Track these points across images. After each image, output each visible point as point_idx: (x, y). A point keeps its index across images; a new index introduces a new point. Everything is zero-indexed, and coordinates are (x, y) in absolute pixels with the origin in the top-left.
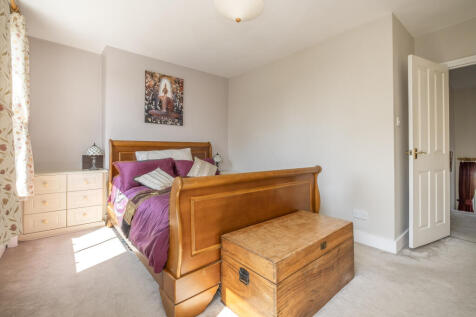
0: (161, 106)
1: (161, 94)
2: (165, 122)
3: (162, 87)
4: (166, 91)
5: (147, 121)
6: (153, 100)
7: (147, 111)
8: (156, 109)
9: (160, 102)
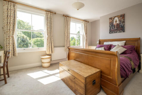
0: (114, 27)
1: (114, 23)
2: (116, 32)
3: (115, 20)
4: (116, 21)
5: (110, 33)
6: (111, 26)
7: (110, 30)
8: (113, 28)
9: (114, 26)
